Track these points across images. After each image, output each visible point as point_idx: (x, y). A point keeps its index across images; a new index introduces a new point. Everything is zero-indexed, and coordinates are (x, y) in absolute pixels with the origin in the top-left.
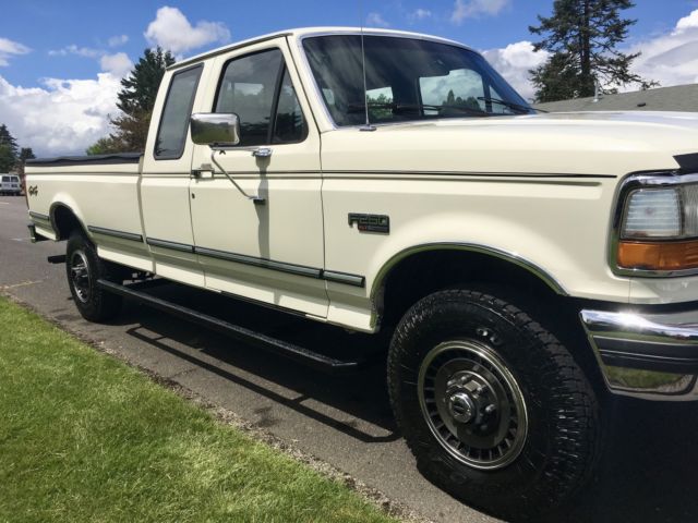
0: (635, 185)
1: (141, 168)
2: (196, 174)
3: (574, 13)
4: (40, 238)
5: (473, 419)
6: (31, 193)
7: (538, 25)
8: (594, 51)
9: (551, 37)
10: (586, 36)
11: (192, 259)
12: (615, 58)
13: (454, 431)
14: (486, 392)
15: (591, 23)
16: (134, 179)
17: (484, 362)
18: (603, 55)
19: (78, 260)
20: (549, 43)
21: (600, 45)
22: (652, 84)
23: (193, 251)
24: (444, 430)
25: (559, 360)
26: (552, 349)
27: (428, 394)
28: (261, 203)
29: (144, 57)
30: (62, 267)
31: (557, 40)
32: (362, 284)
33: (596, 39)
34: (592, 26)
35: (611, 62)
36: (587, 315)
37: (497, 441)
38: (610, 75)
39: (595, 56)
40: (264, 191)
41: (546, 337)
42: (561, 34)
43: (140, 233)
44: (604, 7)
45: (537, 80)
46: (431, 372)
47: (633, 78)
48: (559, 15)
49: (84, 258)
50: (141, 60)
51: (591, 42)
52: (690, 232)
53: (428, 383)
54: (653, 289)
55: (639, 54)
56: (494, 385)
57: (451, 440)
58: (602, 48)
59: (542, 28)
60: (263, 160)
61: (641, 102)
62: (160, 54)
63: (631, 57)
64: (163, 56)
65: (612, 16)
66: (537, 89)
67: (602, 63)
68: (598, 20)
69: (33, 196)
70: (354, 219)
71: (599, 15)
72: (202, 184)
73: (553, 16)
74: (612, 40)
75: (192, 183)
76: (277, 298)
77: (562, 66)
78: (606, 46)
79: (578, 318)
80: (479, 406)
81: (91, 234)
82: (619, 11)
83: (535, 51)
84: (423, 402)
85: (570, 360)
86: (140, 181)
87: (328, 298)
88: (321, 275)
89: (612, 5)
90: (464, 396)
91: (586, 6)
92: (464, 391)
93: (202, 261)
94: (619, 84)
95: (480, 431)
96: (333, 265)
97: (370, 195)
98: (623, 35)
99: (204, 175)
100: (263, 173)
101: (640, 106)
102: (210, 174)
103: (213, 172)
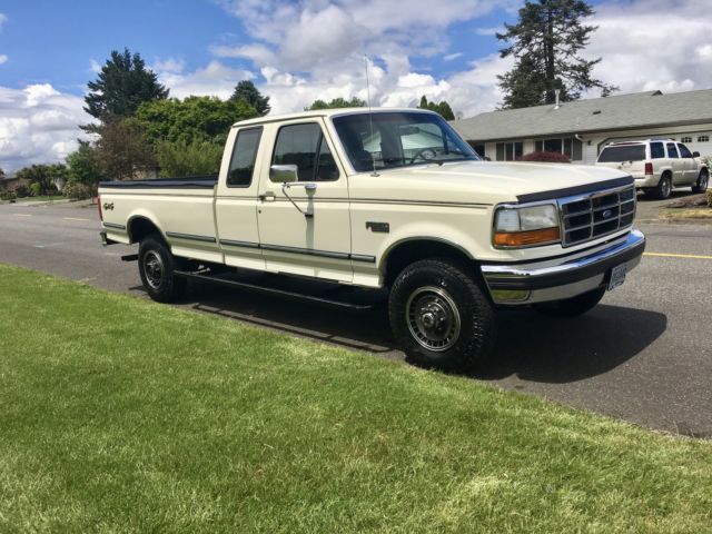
0: (503, 208)
1: (215, 192)
2: (262, 198)
3: (538, 20)
4: (110, 242)
5: (434, 326)
6: (106, 208)
7: (504, 32)
8: (558, 56)
9: (518, 44)
10: (550, 42)
11: (258, 252)
12: (577, 63)
13: (425, 334)
14: (440, 311)
15: (555, 30)
16: (211, 200)
17: (440, 296)
18: (567, 61)
19: (151, 257)
20: (515, 49)
21: (564, 51)
22: (613, 89)
23: (259, 247)
24: (420, 335)
25: (473, 291)
26: (470, 286)
27: (412, 317)
28: (309, 216)
29: (111, 59)
30: (135, 263)
31: (523, 46)
32: (374, 261)
33: (559, 45)
34: (556, 34)
35: (574, 68)
36: (485, 269)
37: (446, 335)
38: (573, 80)
39: (559, 62)
40: (311, 208)
41: (467, 281)
42: (527, 40)
43: (214, 236)
44: (566, 15)
45: (504, 85)
46: (412, 305)
47: (596, 83)
48: (524, 22)
49: (157, 256)
50: (108, 62)
51: (555, 48)
52: (523, 229)
53: (411, 311)
54: (510, 254)
55: (600, 60)
56: (445, 308)
57: (424, 339)
58: (565, 54)
59: (508, 35)
60: (310, 190)
61: (597, 109)
62: (128, 56)
63: (592, 63)
64: (132, 58)
65: (574, 23)
66: (504, 94)
67: (566, 69)
68: (560, 26)
69: (109, 210)
70: (369, 225)
71: (563, 22)
72: (265, 204)
73: (519, 23)
74: (574, 47)
75: (259, 203)
76: (316, 273)
77: (529, 71)
78: (568, 53)
79: (480, 270)
80: (437, 318)
81: (168, 239)
82: (580, 18)
83: (502, 57)
84: (409, 321)
85: (478, 291)
86: (215, 201)
87: (353, 270)
88: (349, 257)
89: (574, 13)
90: (430, 315)
91: (550, 14)
92: (429, 312)
93: (265, 253)
94: (581, 89)
95: (438, 331)
96: (357, 251)
97: (378, 212)
98: (584, 42)
99: (268, 198)
100: (311, 199)
101: (595, 113)
102: (271, 198)
103: (275, 197)
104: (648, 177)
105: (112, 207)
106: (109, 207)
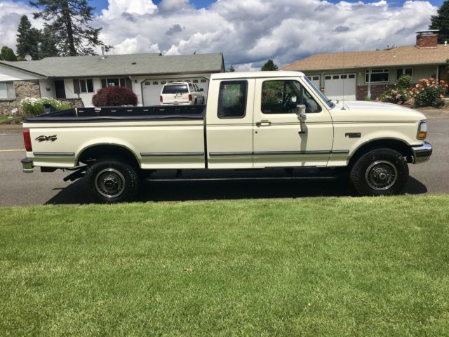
1: (205, 122)
2: (258, 124)
8: (74, 23)
9: (45, 11)
11: (250, 157)
12: (88, 29)
16: (200, 128)
17: (387, 164)
18: (81, 27)
22: (110, 47)
27: (368, 177)
28: (303, 133)
31: (49, 13)
33: (74, 16)
35: (87, 32)
37: (388, 182)
38: (88, 40)
39: (75, 26)
40: (304, 128)
43: (203, 151)
47: (99, 43)
51: (71, 18)
53: (369, 174)
58: (79, 22)
59: (38, 4)
61: (133, 62)
63: (98, 30)
67: (82, 32)
69: (47, 141)
72: (261, 128)
74: (86, 19)
76: (303, 163)
78: (82, 22)
79: (412, 149)
81: (141, 158)
86: (205, 128)
87: (329, 159)
88: (331, 152)
94: (93, 45)
96: (336, 148)
97: (353, 128)
99: (263, 124)
100: (303, 123)
101: (133, 64)
102: (267, 124)
103: (270, 123)
104: (191, 102)
105: (53, 138)
106: (47, 139)
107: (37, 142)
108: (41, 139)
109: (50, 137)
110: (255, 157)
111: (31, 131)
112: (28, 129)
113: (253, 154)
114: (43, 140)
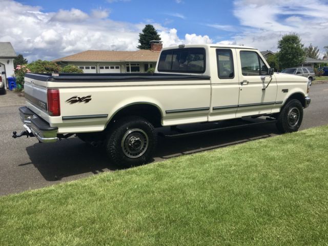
1: (211, 82)
2: (242, 83)
28: (264, 90)
32: (282, 102)
40: (264, 86)
60: (263, 79)
69: (80, 103)
70: (283, 90)
72: (243, 86)
75: (240, 86)
86: (211, 86)
88: (275, 103)
97: (285, 86)
99: (244, 83)
100: (263, 82)
102: (246, 83)
103: (248, 82)
105: (87, 99)
106: (80, 100)
107: (69, 104)
108: (73, 100)
109: (83, 98)
110: (239, 109)
111: (61, 91)
112: (57, 89)
113: (238, 106)
114: (76, 101)
